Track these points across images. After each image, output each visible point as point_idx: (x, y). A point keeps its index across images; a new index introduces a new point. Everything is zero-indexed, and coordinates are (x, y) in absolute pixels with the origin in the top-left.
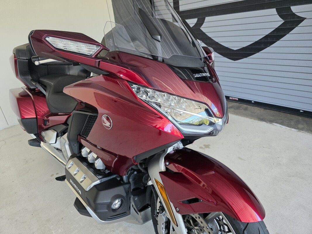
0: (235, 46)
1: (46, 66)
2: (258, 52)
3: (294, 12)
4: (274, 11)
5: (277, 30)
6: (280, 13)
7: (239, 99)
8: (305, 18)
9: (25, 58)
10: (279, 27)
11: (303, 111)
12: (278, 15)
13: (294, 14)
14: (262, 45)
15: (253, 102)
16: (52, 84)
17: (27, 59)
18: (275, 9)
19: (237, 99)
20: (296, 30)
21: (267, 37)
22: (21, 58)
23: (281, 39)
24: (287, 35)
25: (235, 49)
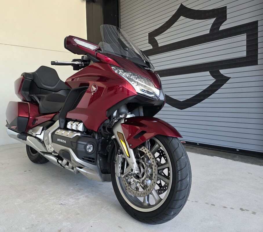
0: (181, 98)
1: (40, 89)
2: (199, 102)
3: (222, 73)
4: (208, 73)
5: (211, 86)
6: (212, 74)
7: (186, 142)
8: (230, 78)
9: (30, 79)
10: (212, 84)
11: (239, 150)
12: (211, 76)
13: (222, 75)
14: (202, 97)
15: (198, 144)
16: (46, 96)
17: (31, 79)
18: (209, 72)
19: (185, 142)
20: (225, 86)
21: (205, 91)
22: (27, 78)
23: (216, 93)
24: (219, 90)
25: (181, 100)
